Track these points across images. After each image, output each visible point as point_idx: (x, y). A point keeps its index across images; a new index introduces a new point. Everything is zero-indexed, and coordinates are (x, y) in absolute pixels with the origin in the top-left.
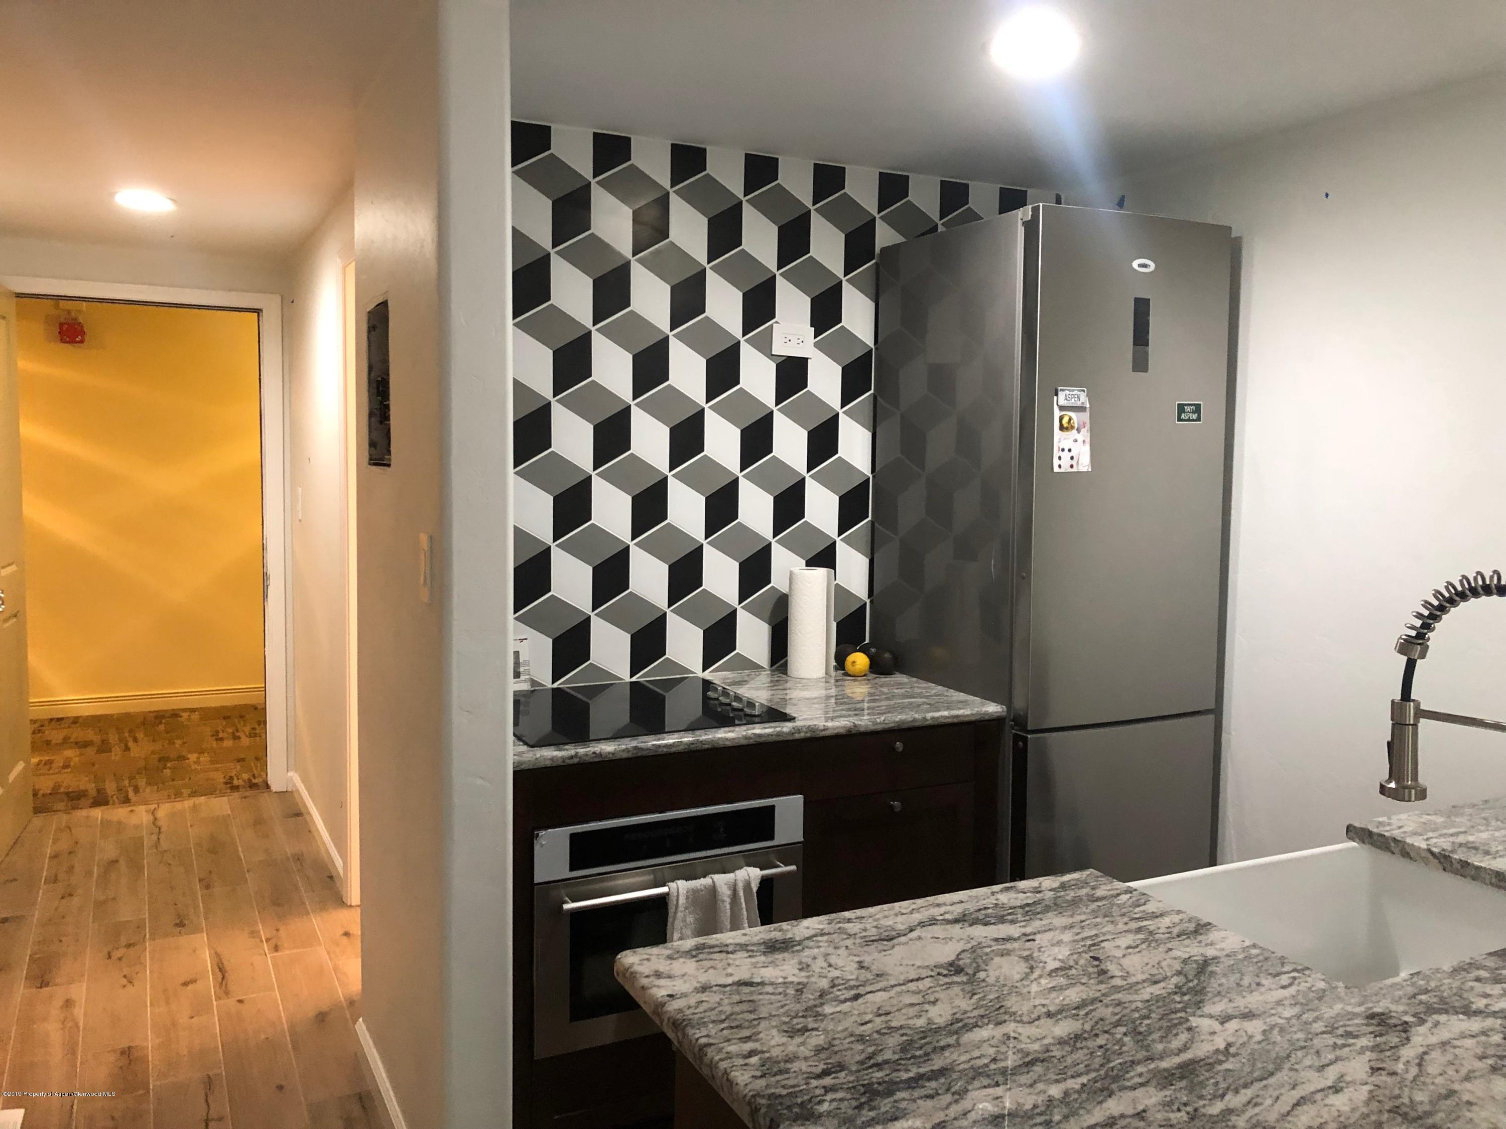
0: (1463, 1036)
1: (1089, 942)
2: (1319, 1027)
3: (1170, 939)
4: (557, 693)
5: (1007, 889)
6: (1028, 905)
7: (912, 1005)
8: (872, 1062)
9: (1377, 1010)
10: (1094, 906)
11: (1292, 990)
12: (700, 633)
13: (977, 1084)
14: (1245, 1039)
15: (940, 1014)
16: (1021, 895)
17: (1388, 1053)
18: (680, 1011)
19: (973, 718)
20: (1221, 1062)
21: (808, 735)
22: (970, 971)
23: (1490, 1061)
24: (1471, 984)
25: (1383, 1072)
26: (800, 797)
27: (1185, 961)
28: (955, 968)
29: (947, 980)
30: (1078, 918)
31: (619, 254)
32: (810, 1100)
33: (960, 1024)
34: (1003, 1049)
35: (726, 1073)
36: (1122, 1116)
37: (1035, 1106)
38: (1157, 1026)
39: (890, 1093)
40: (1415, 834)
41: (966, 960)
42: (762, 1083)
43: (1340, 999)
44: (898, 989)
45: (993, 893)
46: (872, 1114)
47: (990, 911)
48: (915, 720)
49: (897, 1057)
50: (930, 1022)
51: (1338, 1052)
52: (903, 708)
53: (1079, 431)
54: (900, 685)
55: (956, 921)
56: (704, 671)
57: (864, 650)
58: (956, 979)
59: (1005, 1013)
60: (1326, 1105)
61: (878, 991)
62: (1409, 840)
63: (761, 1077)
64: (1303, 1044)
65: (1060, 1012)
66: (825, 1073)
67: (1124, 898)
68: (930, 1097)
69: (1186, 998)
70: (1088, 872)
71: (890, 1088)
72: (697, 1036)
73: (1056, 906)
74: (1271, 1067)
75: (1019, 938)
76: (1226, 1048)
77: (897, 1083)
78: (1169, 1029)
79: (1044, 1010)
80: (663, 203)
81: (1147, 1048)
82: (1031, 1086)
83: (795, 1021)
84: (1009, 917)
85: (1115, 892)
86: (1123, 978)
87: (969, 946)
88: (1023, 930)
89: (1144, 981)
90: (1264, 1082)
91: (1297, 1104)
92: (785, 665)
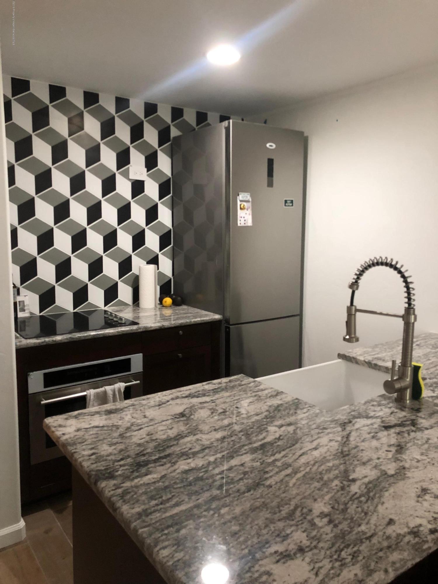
0: (364, 426)
1: (236, 402)
2: (314, 426)
3: (266, 398)
4: (41, 317)
5: (209, 384)
6: (215, 389)
7: (162, 430)
8: (142, 453)
9: (336, 419)
10: (240, 388)
11: (307, 414)
12: (103, 292)
13: (182, 459)
14: (287, 433)
15: (172, 433)
16: (214, 385)
17: (337, 434)
18: (66, 440)
19: (209, 321)
20: (276, 442)
21: (144, 330)
22: (188, 416)
23: (372, 434)
24: (370, 407)
25: (334, 441)
26: (141, 354)
27: (270, 406)
28: (182, 415)
29: (178, 420)
30: (234, 393)
31: (63, 136)
32: (113, 471)
33: (180, 436)
34: (195, 444)
35: (81, 463)
36: (236, 466)
37: (203, 465)
38: (255, 431)
39: (147, 465)
40: (361, 355)
41: (187, 411)
42: (95, 465)
43: (323, 416)
44: (158, 424)
45: (203, 385)
46: (137, 474)
47: (200, 392)
48: (187, 322)
49: (152, 451)
50: (168, 436)
51: (319, 435)
52: (183, 318)
53: (247, 210)
54: (184, 309)
55: (186, 397)
56: (105, 306)
57: (171, 297)
58: (182, 419)
59: (198, 431)
60: (312, 455)
61: (150, 426)
62: (358, 358)
63: (95, 463)
64: (307, 433)
65: (219, 429)
66: (122, 459)
67: (252, 384)
68: (162, 465)
69: (268, 420)
70: (240, 375)
71: (146, 463)
72: (71, 449)
73: (226, 389)
74: (294, 443)
75: (209, 402)
76: (279, 437)
77: (150, 461)
78: (260, 432)
79: (214, 428)
80: (81, 115)
81: (250, 439)
82: (203, 458)
83: (114, 440)
84: (207, 394)
85: (249, 382)
86: (246, 414)
87: (190, 406)
88: (212, 399)
89: (254, 415)
90: (291, 448)
91: (301, 455)
92: (138, 303)
